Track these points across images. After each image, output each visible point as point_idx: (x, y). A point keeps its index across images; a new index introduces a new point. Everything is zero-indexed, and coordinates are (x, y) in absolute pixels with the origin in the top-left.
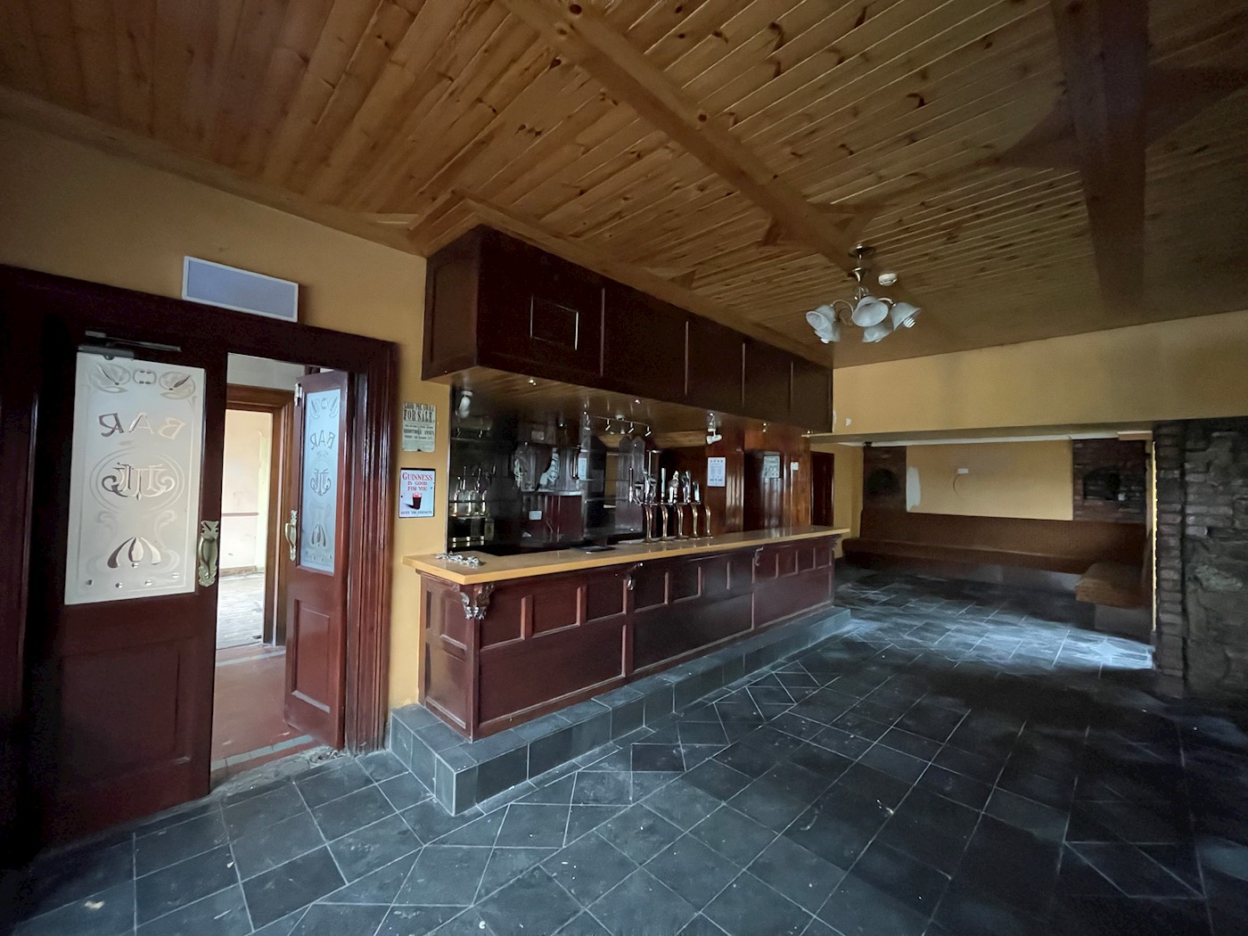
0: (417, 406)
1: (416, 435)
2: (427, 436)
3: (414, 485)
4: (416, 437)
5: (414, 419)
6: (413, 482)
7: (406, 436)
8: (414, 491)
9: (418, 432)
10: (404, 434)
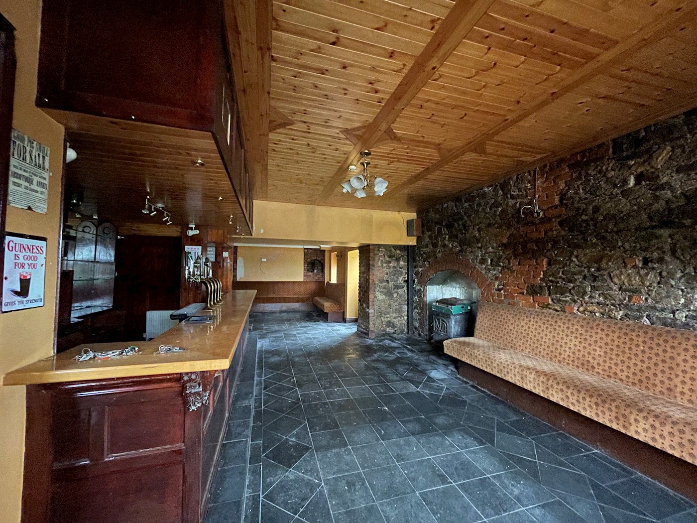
0: (29, 141)
1: (27, 184)
2: (39, 189)
3: (21, 260)
4: (26, 188)
5: (24, 159)
6: (21, 255)
7: (15, 184)
8: (21, 270)
9: (29, 180)
10: (12, 179)
